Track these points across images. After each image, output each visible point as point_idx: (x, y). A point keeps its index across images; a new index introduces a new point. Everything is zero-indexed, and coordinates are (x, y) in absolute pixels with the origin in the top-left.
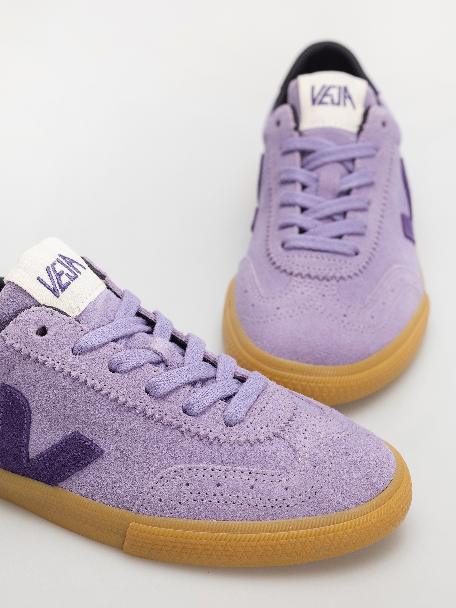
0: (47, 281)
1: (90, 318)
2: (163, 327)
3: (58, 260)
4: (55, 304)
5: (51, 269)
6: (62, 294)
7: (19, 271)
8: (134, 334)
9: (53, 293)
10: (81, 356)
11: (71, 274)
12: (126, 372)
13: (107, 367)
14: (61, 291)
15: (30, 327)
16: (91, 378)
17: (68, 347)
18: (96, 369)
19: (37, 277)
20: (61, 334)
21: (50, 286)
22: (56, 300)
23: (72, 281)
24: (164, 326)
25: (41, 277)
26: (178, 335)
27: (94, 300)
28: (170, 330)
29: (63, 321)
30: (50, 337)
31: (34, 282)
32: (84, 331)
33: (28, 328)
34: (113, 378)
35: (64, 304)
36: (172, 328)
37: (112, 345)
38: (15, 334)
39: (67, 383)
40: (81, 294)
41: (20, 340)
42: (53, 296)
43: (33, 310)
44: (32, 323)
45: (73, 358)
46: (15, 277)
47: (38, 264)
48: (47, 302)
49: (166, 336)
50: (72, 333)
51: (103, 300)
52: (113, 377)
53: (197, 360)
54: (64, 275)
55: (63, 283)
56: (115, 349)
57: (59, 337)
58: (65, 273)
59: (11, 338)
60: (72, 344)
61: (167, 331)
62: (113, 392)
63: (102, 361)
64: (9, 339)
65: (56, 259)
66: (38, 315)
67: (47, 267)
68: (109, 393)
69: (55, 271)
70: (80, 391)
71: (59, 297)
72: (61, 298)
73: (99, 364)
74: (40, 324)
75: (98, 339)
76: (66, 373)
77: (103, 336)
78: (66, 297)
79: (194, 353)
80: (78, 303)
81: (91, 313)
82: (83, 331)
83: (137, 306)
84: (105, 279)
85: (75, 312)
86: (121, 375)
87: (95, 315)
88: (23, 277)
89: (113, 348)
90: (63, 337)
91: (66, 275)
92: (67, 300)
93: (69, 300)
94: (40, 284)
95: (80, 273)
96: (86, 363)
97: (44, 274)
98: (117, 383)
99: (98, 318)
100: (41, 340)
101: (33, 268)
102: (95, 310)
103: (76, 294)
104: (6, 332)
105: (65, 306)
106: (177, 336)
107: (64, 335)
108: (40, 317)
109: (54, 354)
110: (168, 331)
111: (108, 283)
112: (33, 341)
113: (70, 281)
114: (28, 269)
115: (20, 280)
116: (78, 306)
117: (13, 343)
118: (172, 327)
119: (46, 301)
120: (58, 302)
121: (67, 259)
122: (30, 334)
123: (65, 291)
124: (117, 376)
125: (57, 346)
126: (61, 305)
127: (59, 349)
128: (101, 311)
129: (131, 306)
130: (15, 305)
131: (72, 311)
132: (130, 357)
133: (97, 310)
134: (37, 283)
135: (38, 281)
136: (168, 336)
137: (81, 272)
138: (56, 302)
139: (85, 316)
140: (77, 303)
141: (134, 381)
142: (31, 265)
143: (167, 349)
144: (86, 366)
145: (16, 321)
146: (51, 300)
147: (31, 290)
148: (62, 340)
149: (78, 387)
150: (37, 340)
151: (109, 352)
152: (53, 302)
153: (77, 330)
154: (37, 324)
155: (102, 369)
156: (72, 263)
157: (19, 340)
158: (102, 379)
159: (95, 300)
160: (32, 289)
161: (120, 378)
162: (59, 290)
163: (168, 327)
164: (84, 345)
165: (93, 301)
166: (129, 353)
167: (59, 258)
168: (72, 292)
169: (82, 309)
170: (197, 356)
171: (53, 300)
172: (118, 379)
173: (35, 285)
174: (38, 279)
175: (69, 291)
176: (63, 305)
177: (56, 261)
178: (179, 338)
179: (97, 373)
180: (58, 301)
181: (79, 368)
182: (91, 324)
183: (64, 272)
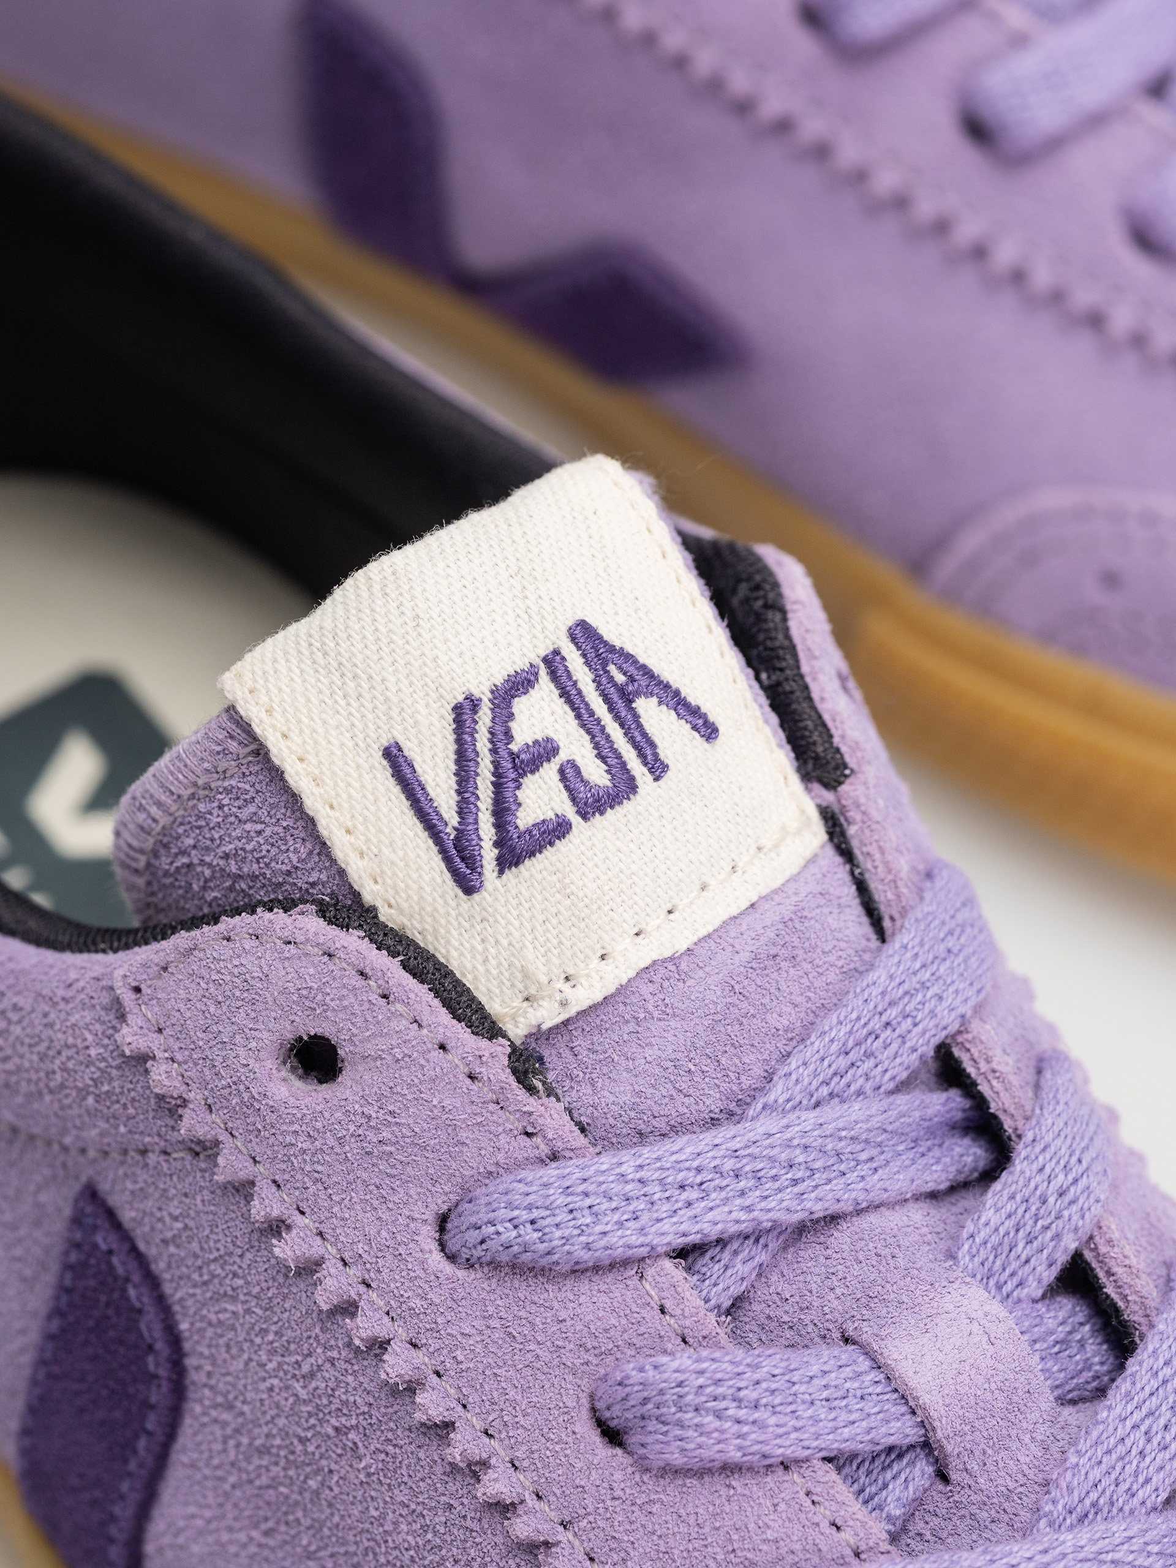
0: (437, 785)
1: (616, 1058)
2: (1034, 1208)
3: (553, 662)
4: (443, 922)
5: (485, 717)
6: (498, 882)
7: (302, 671)
8: (833, 1219)
9: (448, 860)
10: (473, 1276)
11: (596, 774)
12: (669, 1472)
13: (585, 1401)
14: (499, 864)
15: (253, 1015)
16: (479, 1425)
17: (419, 1203)
18: (519, 1390)
19: (386, 744)
20: (403, 1121)
21: (446, 816)
22: (453, 904)
23: (585, 816)
24: (1044, 1202)
25: (411, 750)
26: (1109, 1273)
27: (685, 948)
28: (1071, 1236)
29: (437, 1054)
30: (338, 1115)
31: (358, 767)
32: (538, 1140)
33: (240, 1017)
34: (594, 1475)
35: (492, 940)
36: (1083, 1226)
37: (658, 1278)
38: (173, 1012)
39: (361, 1379)
40: (607, 908)
41: (190, 1056)
42: (439, 880)
43: (297, 931)
44: (270, 999)
45: (423, 1275)
46: (271, 700)
47: (425, 664)
48: (399, 901)
49: (1033, 1261)
50: (463, 1135)
51: (745, 956)
52: (593, 1473)
53: (1135, 1487)
54: (549, 772)
55: (525, 818)
56: (663, 1311)
57: (386, 1134)
58: (563, 756)
59: (154, 1022)
60: (446, 1194)
61: (1049, 1234)
62: (566, 1553)
63: (564, 1360)
64: (140, 1024)
65: (543, 654)
66: (312, 971)
67: (469, 698)
68: (547, 1544)
69: (501, 734)
70: (412, 1453)
71: (476, 896)
72: (484, 899)
73: (546, 1370)
74: (307, 1021)
75: (587, 1225)
76: (362, 1340)
77: (625, 1217)
78: (514, 902)
79: (1139, 1434)
80: (574, 955)
81: (632, 1026)
82: (534, 1139)
83: (940, 1026)
84: (834, 788)
85: (543, 999)
86: (637, 1479)
87: (651, 1045)
88: (312, 719)
89: (653, 1304)
90: (408, 1140)
91: (562, 771)
92: (517, 923)
93: (525, 923)
94: (388, 789)
95: (657, 768)
96: (481, 1333)
97: (434, 735)
98: (601, 1511)
99: (657, 1070)
100: (287, 1111)
101: (383, 680)
102: (667, 1012)
103: (582, 905)
104: (139, 977)
105: (493, 951)
106: (1101, 1274)
107: (417, 1130)
108: (319, 989)
109: (336, 1209)
110: (1057, 1236)
111: (849, 814)
112: (246, 1096)
113: (569, 811)
114: (355, 677)
115: (289, 729)
116: (571, 971)
117: (154, 1058)
118: (1087, 1216)
119: (397, 892)
120: (460, 919)
121: (612, 668)
122: (242, 1052)
123: (521, 867)
124: (618, 1476)
125: (365, 1176)
126: (473, 936)
127: (368, 1197)
128: (700, 1029)
129: (899, 1023)
130: (239, 839)
131: (526, 988)
132: (723, 1405)
133: (674, 1015)
134: (379, 775)
135: (384, 768)
136: (1044, 1266)
137: (666, 761)
138: (453, 913)
139: (589, 1037)
140: (569, 953)
141: (697, 1544)
142: (381, 658)
143: (981, 1379)
144: (479, 1348)
145: (200, 950)
146: (422, 897)
147: (327, 807)
148: (398, 1157)
149: (410, 1430)
150: (271, 1103)
151: (624, 1321)
152: (435, 910)
153: (500, 1129)
154: (292, 1018)
155: (552, 1406)
156: (638, 694)
157: (187, 1053)
158: (536, 1456)
159: (689, 950)
160: (335, 804)
161: (628, 1491)
162: (489, 854)
163: (1066, 1213)
164: (498, 1233)
165: (671, 959)
166: (727, 1377)
167: (564, 653)
168: (558, 885)
169: (583, 997)
170: (1148, 1460)
171: (434, 899)
172: (618, 1493)
173: (363, 786)
174: (393, 756)
175: (544, 872)
176: (483, 941)
177: (542, 665)
178: (1110, 1290)
179: (519, 1414)
180: (460, 914)
181: (434, 1345)
182: (606, 1093)
183: (561, 752)
